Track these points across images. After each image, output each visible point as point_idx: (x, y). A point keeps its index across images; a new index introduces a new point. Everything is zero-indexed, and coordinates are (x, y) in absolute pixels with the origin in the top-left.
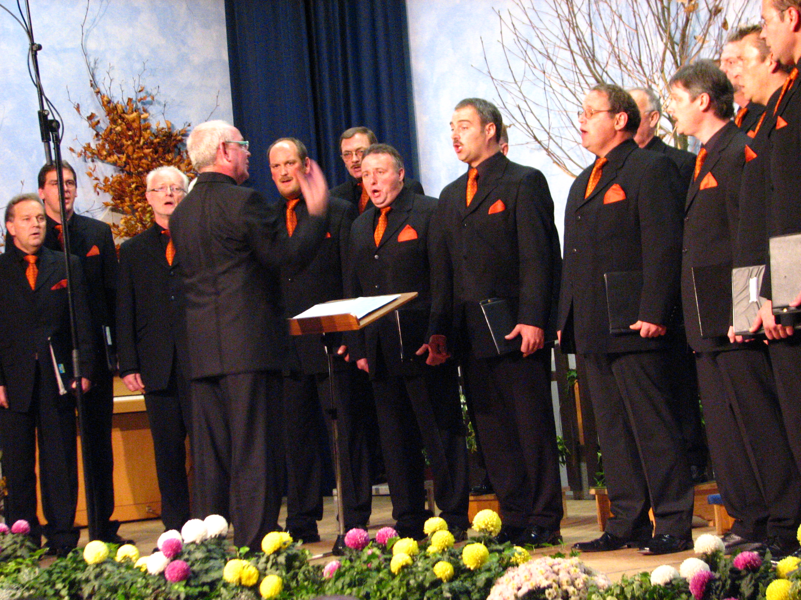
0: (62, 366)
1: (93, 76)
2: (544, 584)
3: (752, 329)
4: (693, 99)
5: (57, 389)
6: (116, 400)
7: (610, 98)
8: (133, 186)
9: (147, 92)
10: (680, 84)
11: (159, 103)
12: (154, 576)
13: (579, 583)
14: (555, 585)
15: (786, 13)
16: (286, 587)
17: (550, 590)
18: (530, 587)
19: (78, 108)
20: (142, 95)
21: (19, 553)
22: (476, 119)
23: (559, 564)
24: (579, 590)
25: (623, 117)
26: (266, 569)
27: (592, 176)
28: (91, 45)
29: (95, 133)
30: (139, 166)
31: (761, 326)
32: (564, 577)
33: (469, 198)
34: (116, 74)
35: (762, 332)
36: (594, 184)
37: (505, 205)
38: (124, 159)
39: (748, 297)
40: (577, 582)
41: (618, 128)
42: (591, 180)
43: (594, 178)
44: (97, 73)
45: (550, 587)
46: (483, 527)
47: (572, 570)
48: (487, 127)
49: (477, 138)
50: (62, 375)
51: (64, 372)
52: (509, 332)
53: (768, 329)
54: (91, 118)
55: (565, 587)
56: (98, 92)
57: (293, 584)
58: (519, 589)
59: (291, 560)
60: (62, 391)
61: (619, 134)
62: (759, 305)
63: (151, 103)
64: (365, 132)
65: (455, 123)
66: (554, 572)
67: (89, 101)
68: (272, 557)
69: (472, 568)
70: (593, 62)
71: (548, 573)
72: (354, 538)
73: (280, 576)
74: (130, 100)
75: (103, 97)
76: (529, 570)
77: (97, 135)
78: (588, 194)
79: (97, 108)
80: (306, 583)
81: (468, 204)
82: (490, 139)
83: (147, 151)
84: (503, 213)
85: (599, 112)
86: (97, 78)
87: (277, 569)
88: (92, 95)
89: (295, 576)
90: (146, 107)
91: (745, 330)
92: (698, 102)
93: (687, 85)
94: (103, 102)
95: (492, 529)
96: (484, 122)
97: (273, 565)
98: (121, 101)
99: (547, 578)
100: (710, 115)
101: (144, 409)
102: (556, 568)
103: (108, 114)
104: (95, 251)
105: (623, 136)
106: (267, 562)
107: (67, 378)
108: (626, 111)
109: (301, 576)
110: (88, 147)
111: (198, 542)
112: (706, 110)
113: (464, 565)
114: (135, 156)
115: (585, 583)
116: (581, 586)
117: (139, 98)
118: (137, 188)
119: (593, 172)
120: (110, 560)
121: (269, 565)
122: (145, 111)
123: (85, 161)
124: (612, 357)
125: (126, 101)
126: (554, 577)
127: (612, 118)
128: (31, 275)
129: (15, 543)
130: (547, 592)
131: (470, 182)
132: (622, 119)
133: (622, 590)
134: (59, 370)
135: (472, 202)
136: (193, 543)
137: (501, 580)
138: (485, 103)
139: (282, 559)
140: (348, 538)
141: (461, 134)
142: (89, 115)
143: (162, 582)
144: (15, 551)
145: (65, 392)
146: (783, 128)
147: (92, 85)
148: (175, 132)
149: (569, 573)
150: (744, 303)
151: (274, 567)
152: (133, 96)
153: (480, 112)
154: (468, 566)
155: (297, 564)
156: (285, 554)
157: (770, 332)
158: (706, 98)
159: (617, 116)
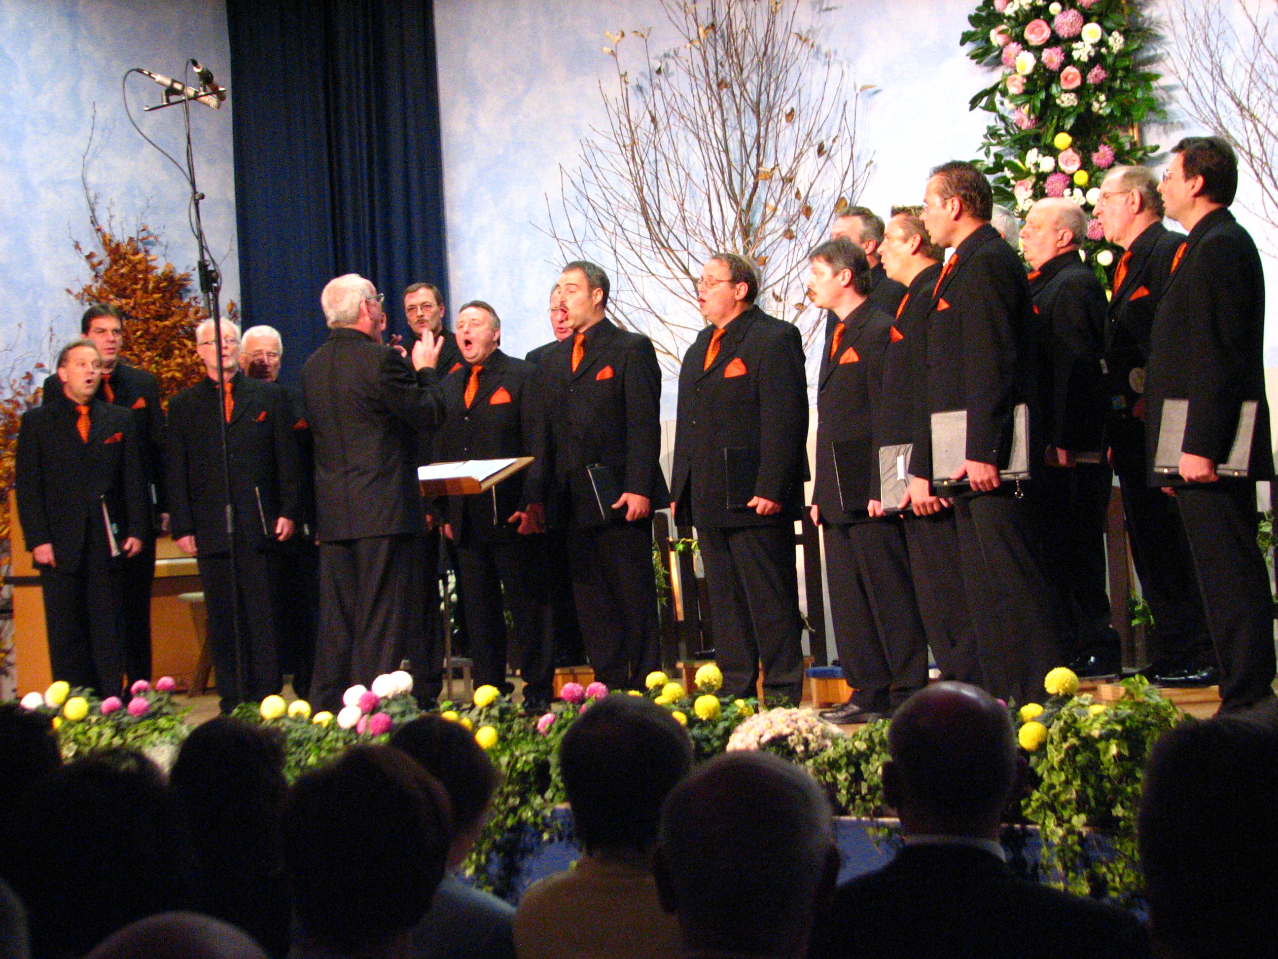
0: (114, 525)
1: (93, 210)
2: (786, 731)
3: (900, 506)
4: (836, 274)
5: (109, 550)
6: (158, 563)
7: (731, 268)
8: (139, 333)
9: (148, 232)
10: (822, 259)
11: (161, 244)
12: (345, 731)
13: (817, 730)
14: (796, 732)
15: (949, 202)
16: (502, 738)
17: (794, 737)
18: (773, 734)
19: (77, 246)
20: (144, 234)
21: (165, 710)
22: (584, 284)
23: (796, 714)
24: (817, 737)
25: (743, 288)
26: (478, 721)
27: (711, 347)
28: (92, 178)
29: (94, 273)
30: (147, 313)
31: (909, 501)
32: (804, 726)
33: (575, 365)
34: (115, 211)
35: (909, 509)
36: (714, 355)
37: (614, 372)
38: (132, 304)
39: (896, 474)
40: (815, 730)
41: (738, 298)
42: (710, 351)
43: (713, 349)
44: (97, 208)
45: (792, 734)
46: (707, 681)
47: (810, 719)
48: (595, 292)
49: (583, 304)
50: (115, 536)
51: (116, 532)
52: (615, 502)
53: (916, 504)
54: (90, 257)
55: (805, 735)
56: (99, 230)
57: (510, 736)
58: (761, 736)
59: (503, 712)
60: (115, 552)
61: (739, 304)
62: (906, 483)
63: (152, 244)
64: (431, 287)
65: (562, 286)
66: (792, 721)
67: (88, 239)
68: (484, 710)
69: (704, 718)
70: (659, 224)
71: (788, 722)
72: (572, 692)
73: (496, 728)
74: (131, 239)
75: (104, 236)
76: (769, 719)
77: (96, 276)
78: (707, 366)
79: (96, 246)
80: (521, 735)
81: (574, 370)
82: (597, 305)
83: (156, 296)
84: (610, 379)
85: (721, 281)
86: (97, 214)
87: (490, 722)
88: (91, 231)
89: (509, 729)
90: (149, 247)
91: (893, 506)
92: (840, 277)
93: (830, 260)
94: (104, 241)
95: (715, 683)
96: (591, 287)
97: (486, 717)
98: (121, 240)
99: (788, 726)
100: (850, 290)
101: (197, 572)
102: (794, 717)
103: (109, 255)
104: (141, 403)
105: (742, 307)
106: (480, 714)
107: (121, 539)
108: (746, 281)
109: (516, 728)
110: (87, 290)
111: (390, 697)
112: (847, 286)
113: (695, 715)
114: (144, 301)
115: (822, 731)
116: (818, 733)
117: (140, 237)
118: (141, 336)
119: (712, 344)
120: (285, 715)
121: (483, 717)
122: (147, 252)
123: (83, 304)
124: (727, 533)
125: (126, 240)
126: (793, 725)
127: (733, 287)
128: (83, 427)
129: (160, 700)
130: (790, 738)
131: (576, 347)
132: (742, 289)
133: (870, 735)
134: (111, 530)
135: (577, 369)
136: (385, 697)
137: (739, 728)
138: (593, 267)
139: (495, 712)
140: (565, 692)
141: (568, 297)
142: (87, 253)
143: (353, 736)
144: (160, 708)
145: (118, 554)
146: (944, 310)
147: (92, 222)
148: (177, 276)
149: (807, 721)
150: (892, 480)
151: (488, 720)
152: (134, 235)
153: (588, 276)
154: (700, 717)
155: (508, 717)
156: (498, 707)
157: (918, 508)
158: (847, 274)
159: (738, 286)
